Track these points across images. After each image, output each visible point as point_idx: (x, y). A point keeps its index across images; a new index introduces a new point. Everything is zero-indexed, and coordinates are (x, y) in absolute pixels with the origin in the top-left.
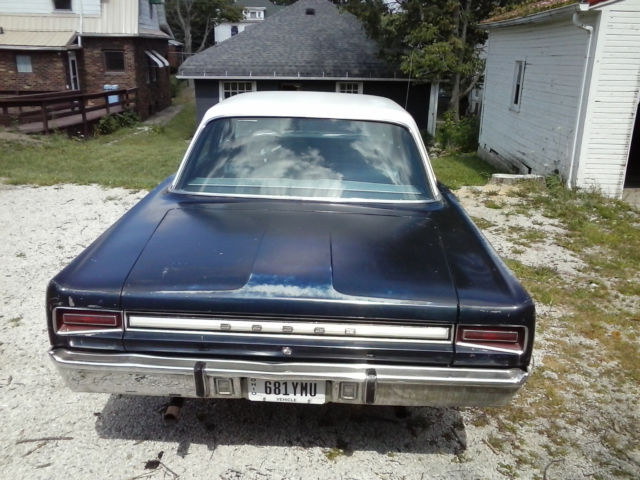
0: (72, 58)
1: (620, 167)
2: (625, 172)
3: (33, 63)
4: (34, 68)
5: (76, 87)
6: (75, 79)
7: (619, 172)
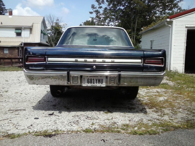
0: (20, 49)
1: (182, 67)
2: (184, 66)
3: (9, 50)
4: (9, 52)
5: (21, 57)
6: (21, 55)
7: (182, 66)
